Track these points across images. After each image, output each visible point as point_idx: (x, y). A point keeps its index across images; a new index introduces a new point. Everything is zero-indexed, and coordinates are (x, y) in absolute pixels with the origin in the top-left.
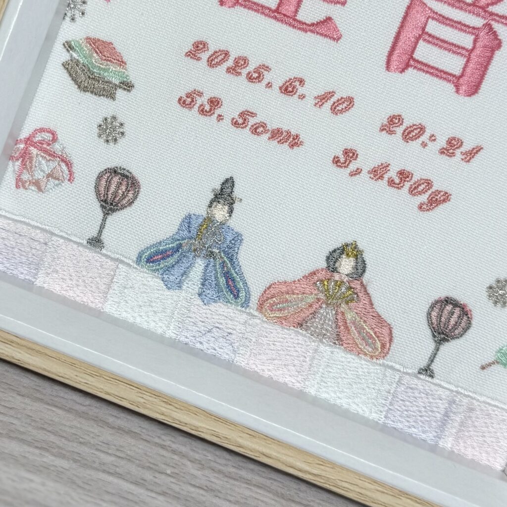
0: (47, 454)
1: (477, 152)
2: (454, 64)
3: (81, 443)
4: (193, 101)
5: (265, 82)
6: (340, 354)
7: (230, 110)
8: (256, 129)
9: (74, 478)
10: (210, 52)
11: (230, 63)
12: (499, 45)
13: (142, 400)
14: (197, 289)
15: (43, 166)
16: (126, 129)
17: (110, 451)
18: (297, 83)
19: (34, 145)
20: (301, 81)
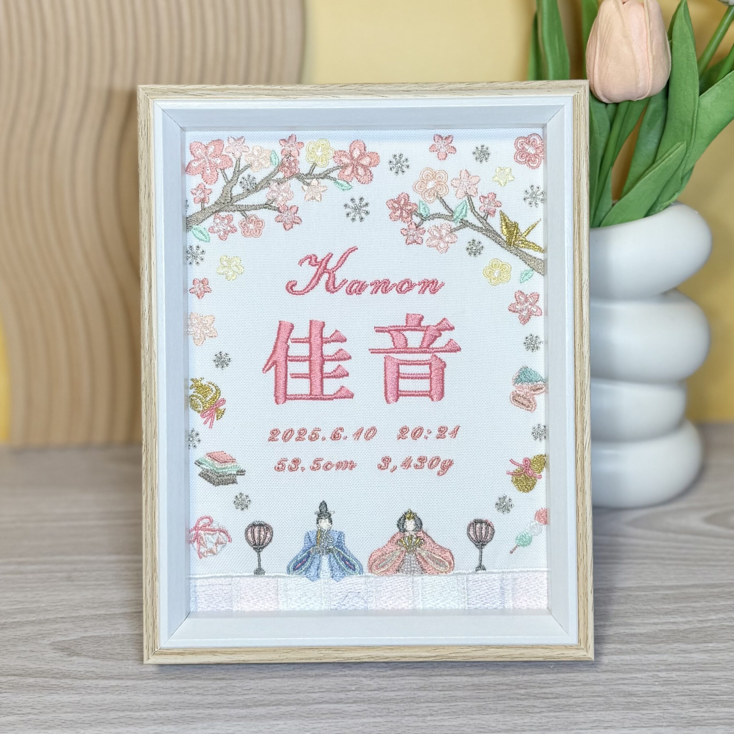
0: (281, 707)
1: (457, 430)
2: (424, 385)
3: (297, 693)
4: (283, 466)
5: (320, 438)
6: (427, 578)
7: (306, 462)
8: (326, 467)
9: (302, 714)
10: (282, 433)
11: (296, 435)
12: (445, 365)
13: (322, 655)
14: (329, 575)
15: (210, 540)
16: (250, 498)
17: (316, 691)
18: (339, 431)
19: (201, 529)
20: (341, 429)
